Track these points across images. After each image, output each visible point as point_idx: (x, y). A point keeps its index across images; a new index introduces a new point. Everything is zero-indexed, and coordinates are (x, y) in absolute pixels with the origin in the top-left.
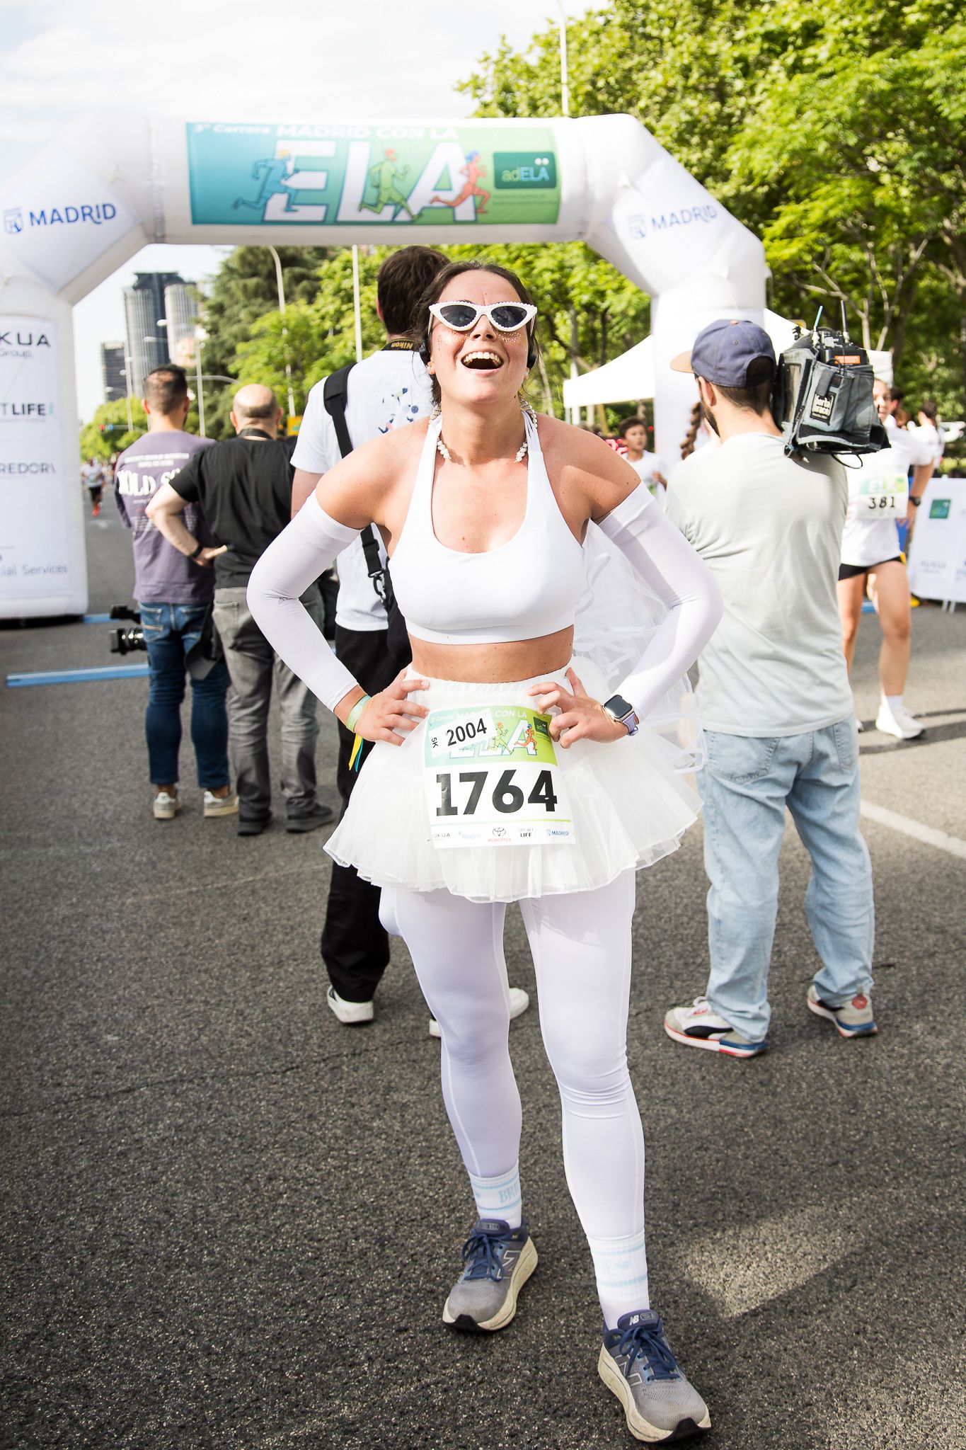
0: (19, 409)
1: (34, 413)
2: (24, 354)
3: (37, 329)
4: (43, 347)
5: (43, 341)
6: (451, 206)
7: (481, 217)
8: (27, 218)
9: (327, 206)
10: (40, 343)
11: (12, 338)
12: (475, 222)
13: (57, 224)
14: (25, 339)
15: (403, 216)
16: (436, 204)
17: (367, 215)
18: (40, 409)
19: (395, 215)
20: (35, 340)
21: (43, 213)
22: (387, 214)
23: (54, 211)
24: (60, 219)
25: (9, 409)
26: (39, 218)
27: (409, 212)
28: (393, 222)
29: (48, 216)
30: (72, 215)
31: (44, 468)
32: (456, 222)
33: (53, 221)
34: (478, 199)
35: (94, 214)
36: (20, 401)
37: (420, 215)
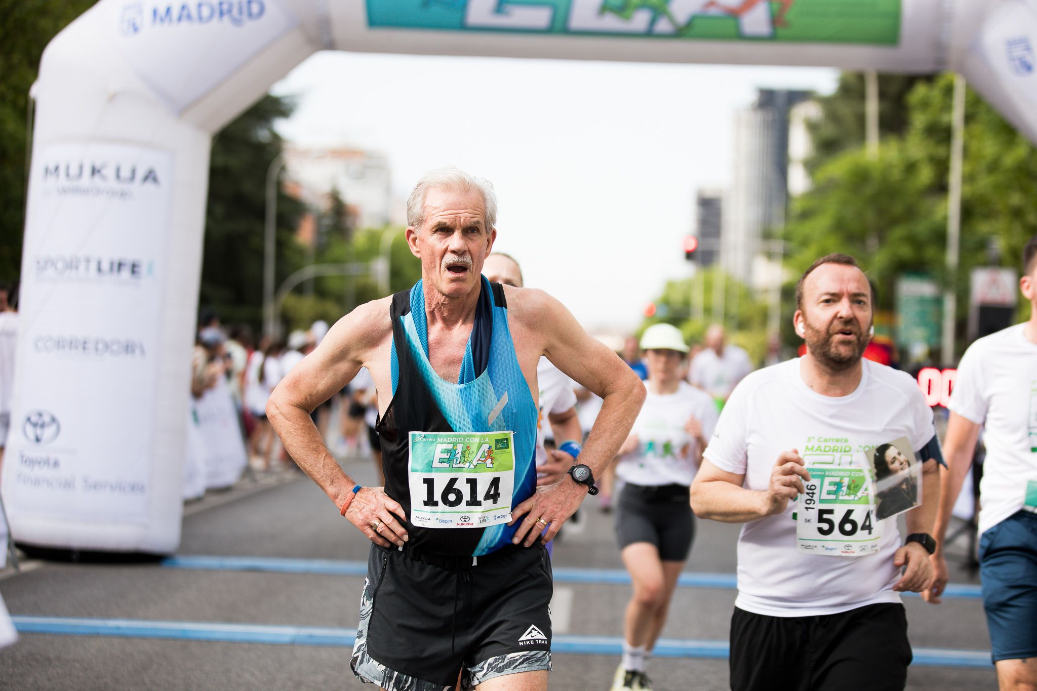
0: (105, 266)
1: (126, 273)
2: (123, 195)
3: (145, 161)
4: (150, 185)
5: (151, 176)
6: (734, 14)
7: (781, 32)
8: (148, 14)
9: (554, 8)
10: (146, 178)
11: (110, 172)
12: (772, 38)
13: (185, 24)
14: (125, 173)
15: (663, 26)
16: (713, 11)
17: (611, 22)
18: (134, 268)
19: (653, 22)
20: (140, 174)
21: (168, 10)
22: (640, 20)
23: (183, 7)
24: (189, 17)
25: (93, 266)
26: (162, 16)
27: (671, 20)
28: (649, 34)
29: (175, 13)
30: (206, 12)
31: (129, 348)
32: (741, 37)
33: (180, 19)
34: (776, 6)
35: (235, 12)
36: (108, 256)
37: (690, 24)
